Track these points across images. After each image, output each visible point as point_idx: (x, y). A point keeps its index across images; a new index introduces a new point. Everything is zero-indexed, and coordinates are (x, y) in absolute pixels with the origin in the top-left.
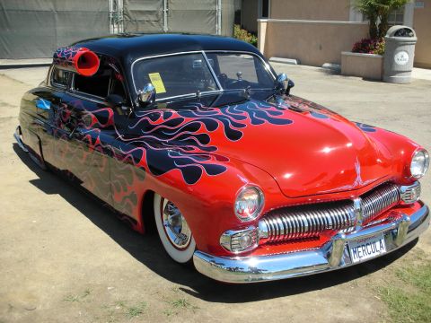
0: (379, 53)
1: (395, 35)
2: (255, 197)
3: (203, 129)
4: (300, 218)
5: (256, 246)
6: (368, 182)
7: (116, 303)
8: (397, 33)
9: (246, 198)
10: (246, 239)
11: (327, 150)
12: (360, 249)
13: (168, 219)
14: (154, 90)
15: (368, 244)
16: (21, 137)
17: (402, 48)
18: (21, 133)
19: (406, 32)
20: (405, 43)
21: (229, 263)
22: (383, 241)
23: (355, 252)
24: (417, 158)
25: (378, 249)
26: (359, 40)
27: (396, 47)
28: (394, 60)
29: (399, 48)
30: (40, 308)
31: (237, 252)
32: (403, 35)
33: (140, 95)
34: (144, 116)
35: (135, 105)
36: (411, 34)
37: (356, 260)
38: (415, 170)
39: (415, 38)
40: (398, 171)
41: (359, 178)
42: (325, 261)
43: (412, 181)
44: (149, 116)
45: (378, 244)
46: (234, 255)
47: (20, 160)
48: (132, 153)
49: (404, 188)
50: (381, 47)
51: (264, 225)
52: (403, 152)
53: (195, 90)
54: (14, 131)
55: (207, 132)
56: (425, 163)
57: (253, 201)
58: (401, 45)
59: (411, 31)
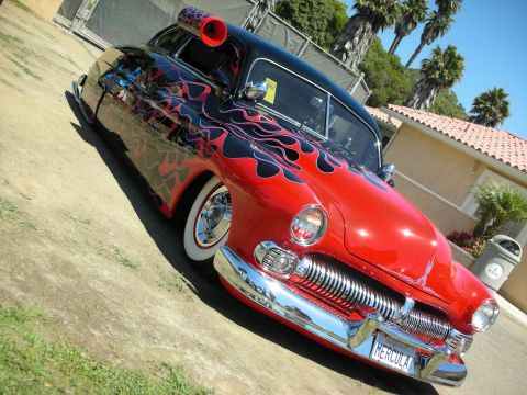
0: (473, 255)
1: (501, 244)
2: (318, 223)
3: (296, 146)
4: (344, 281)
5: (287, 277)
6: (429, 290)
7: (112, 246)
8: (503, 243)
9: (309, 219)
10: (282, 260)
11: (407, 233)
12: (385, 349)
13: (209, 209)
14: (265, 93)
15: (395, 350)
16: (80, 88)
17: (501, 261)
18: (82, 84)
19: (513, 247)
20: (506, 258)
21: (253, 274)
22: (411, 359)
23: (379, 348)
24: (486, 310)
25: (402, 363)
26: (460, 230)
27: (494, 256)
28: (484, 269)
29: (496, 259)
30: (35, 201)
31: (266, 268)
32: (508, 248)
33: (249, 88)
34: (242, 108)
35: (238, 94)
36: (517, 252)
37: (375, 357)
38: (477, 321)
39: (518, 259)
40: (460, 310)
41: (424, 278)
42: (346, 337)
43: (468, 330)
44: (247, 111)
45: (404, 358)
46: (262, 270)
47: (68, 104)
48: (211, 130)
49: (455, 332)
50: (478, 248)
51: (307, 263)
52: (474, 295)
53: (301, 122)
54: (77, 79)
55: (300, 151)
56: (490, 320)
57: (314, 226)
58: (500, 257)
59: (518, 249)
